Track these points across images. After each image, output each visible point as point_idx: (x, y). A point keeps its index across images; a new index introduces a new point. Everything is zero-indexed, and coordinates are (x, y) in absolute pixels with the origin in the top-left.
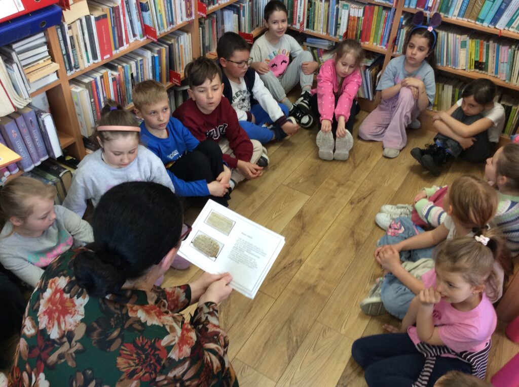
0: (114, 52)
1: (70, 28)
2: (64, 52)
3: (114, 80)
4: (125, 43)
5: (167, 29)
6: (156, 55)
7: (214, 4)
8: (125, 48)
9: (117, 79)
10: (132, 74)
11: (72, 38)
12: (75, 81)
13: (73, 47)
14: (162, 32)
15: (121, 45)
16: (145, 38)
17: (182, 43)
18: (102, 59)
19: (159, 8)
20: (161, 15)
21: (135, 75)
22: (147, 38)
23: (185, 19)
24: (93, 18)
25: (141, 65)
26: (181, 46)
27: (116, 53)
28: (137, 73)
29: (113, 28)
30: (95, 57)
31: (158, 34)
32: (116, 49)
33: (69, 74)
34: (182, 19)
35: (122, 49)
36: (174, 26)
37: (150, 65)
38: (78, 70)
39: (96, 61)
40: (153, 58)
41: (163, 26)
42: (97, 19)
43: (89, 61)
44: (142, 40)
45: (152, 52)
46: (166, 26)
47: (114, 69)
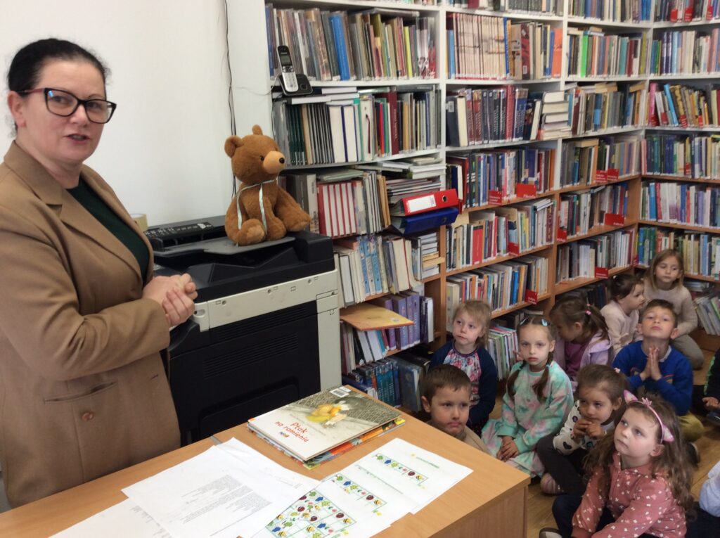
0: (483, 261)
1: (455, 232)
2: (448, 251)
3: (480, 285)
4: (492, 255)
5: (528, 249)
6: (516, 271)
7: (572, 235)
8: (492, 259)
9: (482, 284)
10: (494, 285)
11: (455, 240)
12: (450, 279)
13: (455, 248)
14: (524, 251)
15: (489, 256)
16: (508, 254)
17: (539, 267)
18: (473, 264)
19: (524, 229)
20: (525, 236)
21: (496, 286)
22: (510, 255)
23: (546, 243)
24: (472, 227)
25: (502, 278)
26: (538, 269)
27: (485, 261)
28: (498, 285)
29: (486, 239)
30: (468, 262)
31: (520, 251)
32: (485, 258)
33: (448, 270)
34: (542, 243)
35: (489, 259)
36: (535, 247)
37: (510, 280)
38: (454, 269)
39: (468, 265)
40: (513, 273)
41: (525, 245)
42: (475, 228)
43: (463, 263)
44: (505, 256)
45: (513, 268)
46: (528, 246)
47: (481, 276)
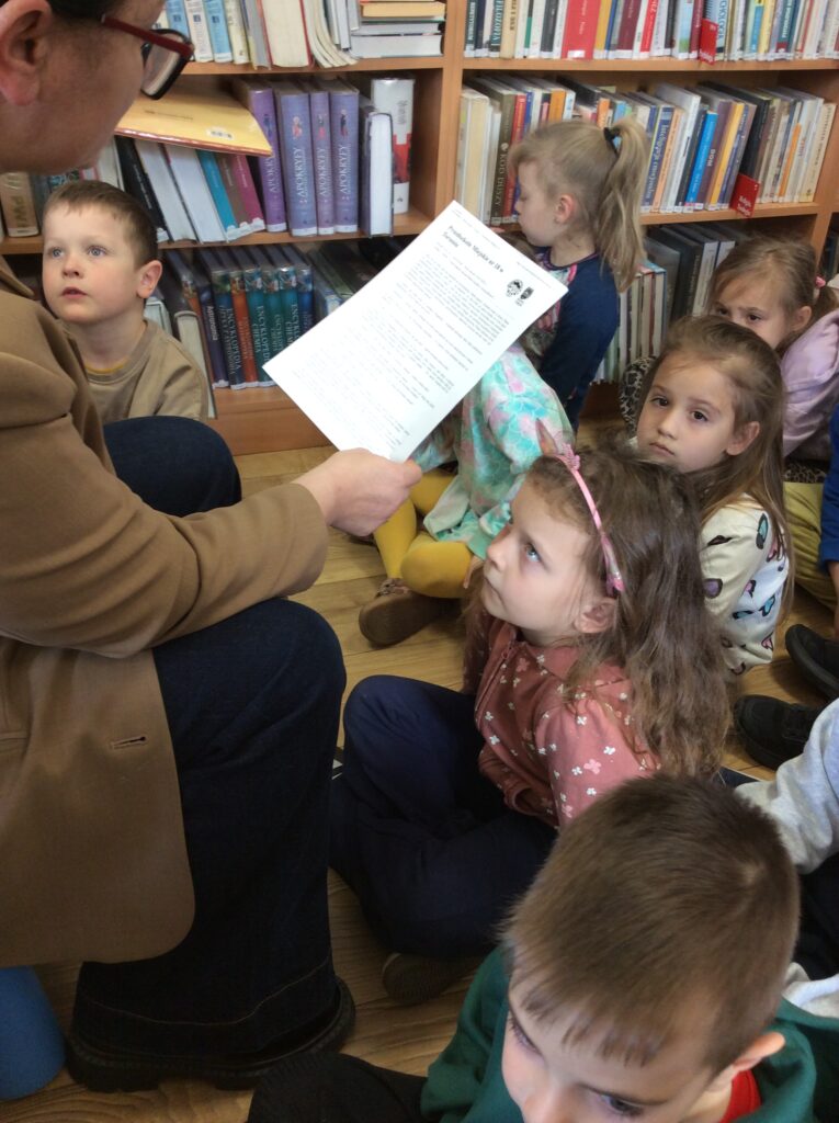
0: (600, 54)
4: (637, 44)
5: (762, 55)
6: (713, 115)
8: (635, 57)
12: (476, 80)
14: (750, 56)
15: (626, 42)
16: (694, 55)
17: (803, 122)
18: (564, 54)
20: (758, 10)
22: (698, 58)
25: (663, 123)
26: (798, 130)
27: (606, 58)
30: (547, 44)
31: (736, 55)
32: (609, 47)
33: (470, 52)
34: (819, 49)
35: (624, 54)
36: (790, 56)
37: (689, 133)
38: (494, 54)
39: (546, 55)
40: (703, 116)
41: (756, 42)
43: (527, 44)
44: (683, 58)
45: (704, 101)
46: (764, 45)
47: (585, 97)
